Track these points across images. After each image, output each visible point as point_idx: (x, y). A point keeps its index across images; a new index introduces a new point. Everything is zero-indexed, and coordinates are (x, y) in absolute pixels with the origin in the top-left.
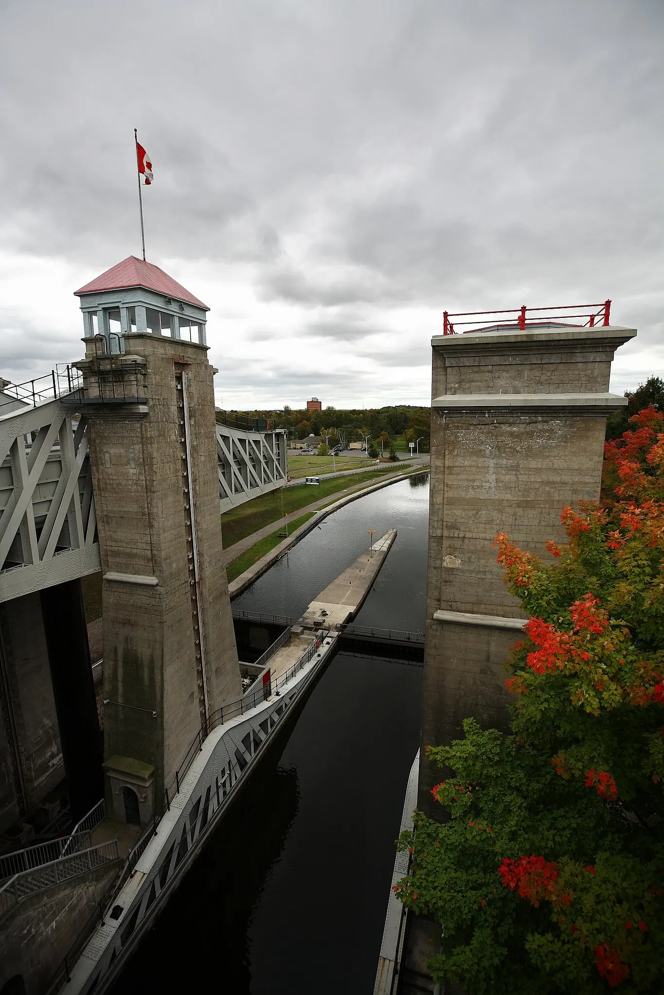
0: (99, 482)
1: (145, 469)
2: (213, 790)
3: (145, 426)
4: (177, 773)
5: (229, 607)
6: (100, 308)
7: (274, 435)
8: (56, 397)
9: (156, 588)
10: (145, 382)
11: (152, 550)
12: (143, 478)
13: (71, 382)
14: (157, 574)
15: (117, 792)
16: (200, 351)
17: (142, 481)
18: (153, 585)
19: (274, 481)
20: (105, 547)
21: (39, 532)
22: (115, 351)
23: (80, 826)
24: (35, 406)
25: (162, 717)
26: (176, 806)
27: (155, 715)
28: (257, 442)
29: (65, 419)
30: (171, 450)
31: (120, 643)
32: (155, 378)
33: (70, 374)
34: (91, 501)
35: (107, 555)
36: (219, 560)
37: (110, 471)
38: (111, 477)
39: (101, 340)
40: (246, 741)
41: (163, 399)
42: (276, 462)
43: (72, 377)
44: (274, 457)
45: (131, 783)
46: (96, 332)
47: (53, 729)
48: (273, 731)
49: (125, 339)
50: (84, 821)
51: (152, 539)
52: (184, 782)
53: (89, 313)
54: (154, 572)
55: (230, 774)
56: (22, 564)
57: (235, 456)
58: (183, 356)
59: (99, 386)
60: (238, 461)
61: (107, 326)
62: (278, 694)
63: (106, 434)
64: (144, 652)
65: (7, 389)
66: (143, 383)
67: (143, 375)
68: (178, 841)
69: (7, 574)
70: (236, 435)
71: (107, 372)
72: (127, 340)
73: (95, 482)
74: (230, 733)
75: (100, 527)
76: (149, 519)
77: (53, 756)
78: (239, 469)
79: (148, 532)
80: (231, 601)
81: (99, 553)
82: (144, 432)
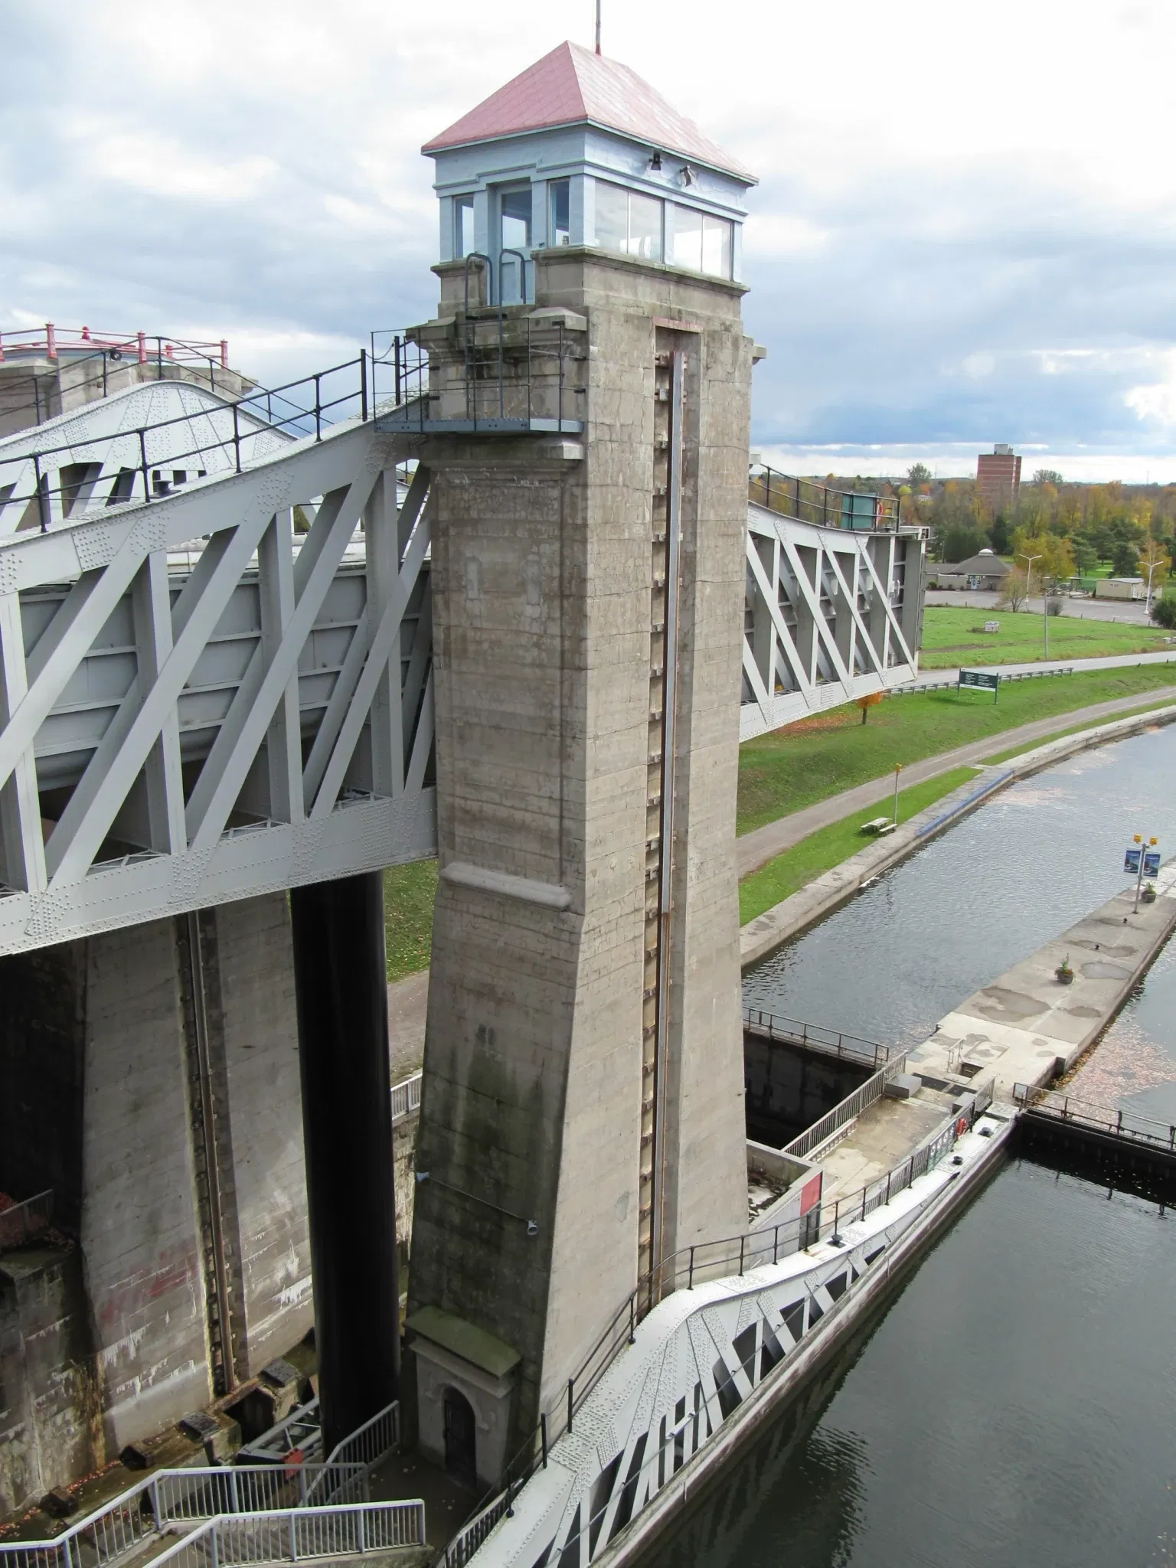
0: (448, 636)
1: (562, 608)
2: (652, 1446)
3: (572, 495)
4: (571, 1383)
5: (737, 991)
6: (482, 186)
7: (893, 542)
8: (365, 417)
9: (564, 915)
10: (579, 379)
11: (562, 817)
12: (555, 629)
13: (402, 381)
14: (569, 879)
15: (429, 1394)
16: (723, 300)
17: (553, 637)
18: (557, 908)
19: (882, 669)
20: (449, 799)
21: (307, 745)
22: (512, 300)
23: (344, 1448)
24: (319, 439)
25: (550, 1238)
26: (561, 1459)
27: (532, 1229)
28: (845, 559)
29: (382, 473)
30: (631, 563)
31: (466, 1039)
32: (607, 369)
33: (402, 358)
34: (425, 681)
35: (451, 819)
36: (724, 864)
37: (476, 608)
38: (477, 623)
39: (480, 268)
40: (744, 1343)
41: (622, 425)
42: (891, 617)
43: (405, 366)
44: (888, 605)
45: (463, 1382)
46: (468, 249)
47: (292, 1219)
48: (815, 1336)
49: (539, 265)
50: (354, 1441)
51: (565, 788)
52: (585, 1409)
53: (457, 200)
54: (562, 873)
55: (696, 1419)
56: (266, 819)
57: (783, 595)
58: (680, 312)
59: (467, 388)
60: (790, 607)
61: (495, 231)
62: (836, 1242)
63: (474, 514)
64: (519, 1070)
65: (248, 400)
66: (575, 381)
67: (576, 360)
68: (561, 1543)
69: (235, 839)
70: (791, 534)
71: (487, 353)
72: (544, 268)
73: (438, 634)
74: (707, 1313)
75: (442, 748)
76: (562, 736)
77: (289, 1281)
78: (792, 629)
79: (556, 770)
80: (744, 977)
81: (435, 813)
82: (567, 511)
